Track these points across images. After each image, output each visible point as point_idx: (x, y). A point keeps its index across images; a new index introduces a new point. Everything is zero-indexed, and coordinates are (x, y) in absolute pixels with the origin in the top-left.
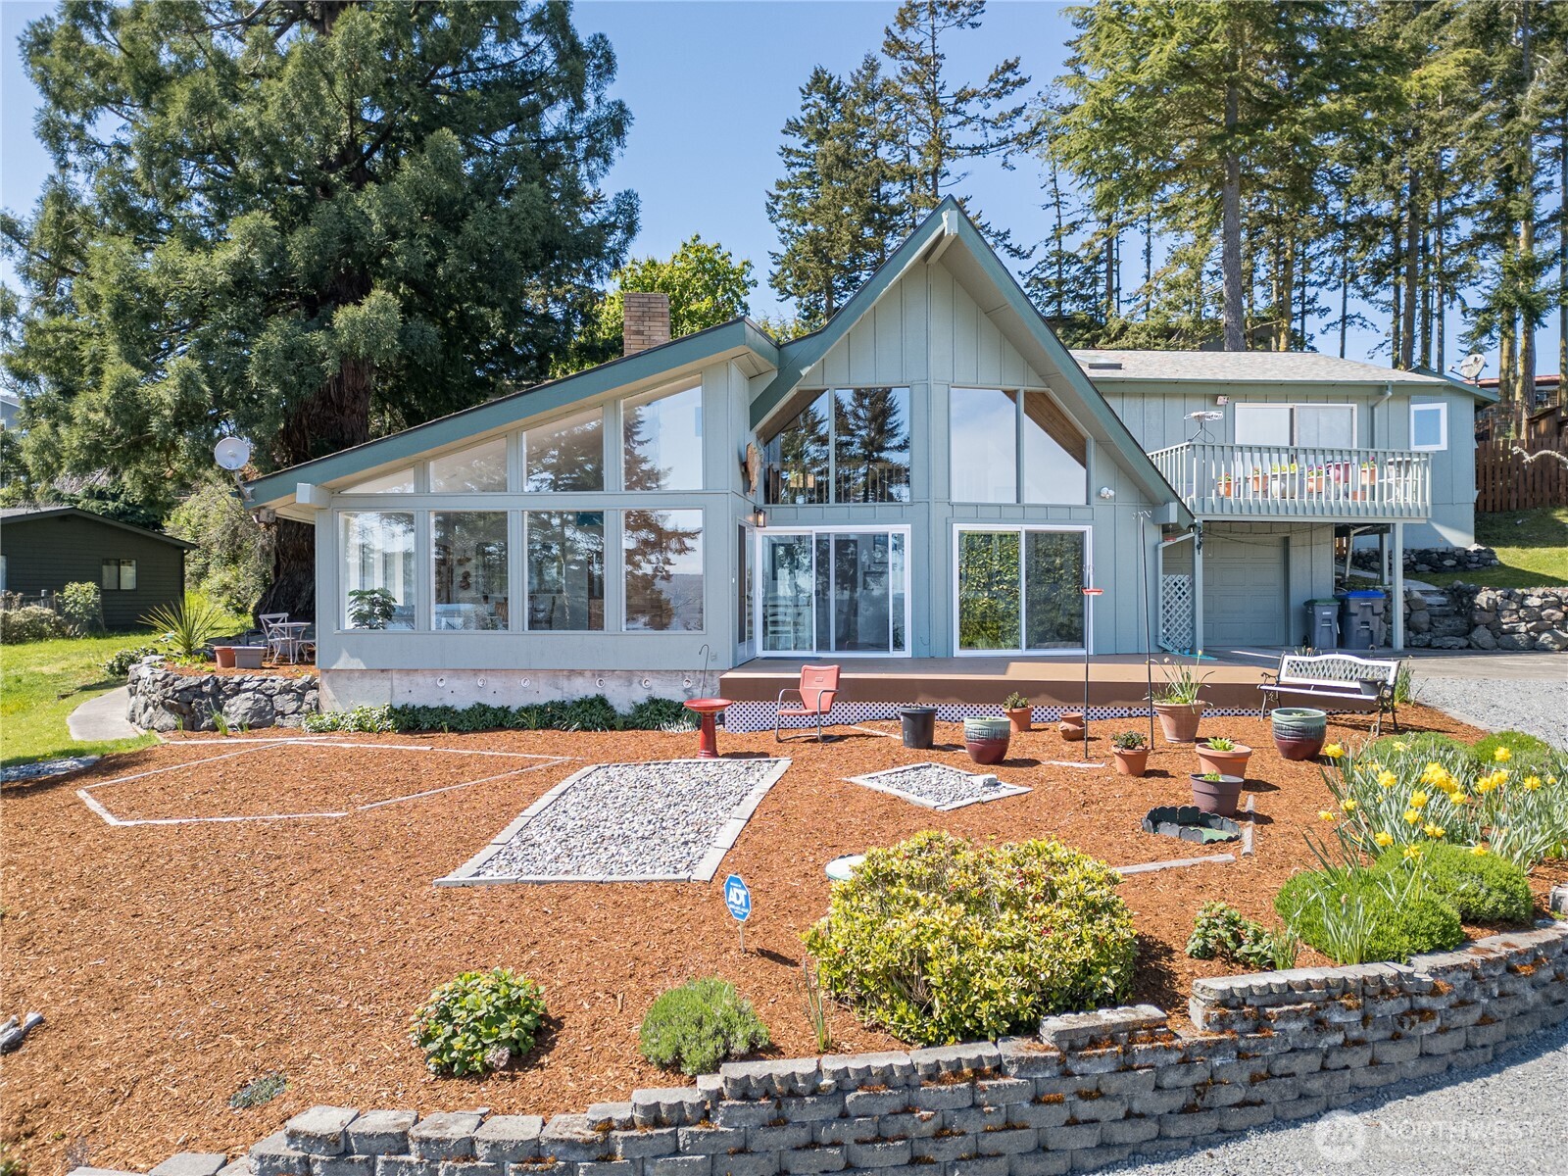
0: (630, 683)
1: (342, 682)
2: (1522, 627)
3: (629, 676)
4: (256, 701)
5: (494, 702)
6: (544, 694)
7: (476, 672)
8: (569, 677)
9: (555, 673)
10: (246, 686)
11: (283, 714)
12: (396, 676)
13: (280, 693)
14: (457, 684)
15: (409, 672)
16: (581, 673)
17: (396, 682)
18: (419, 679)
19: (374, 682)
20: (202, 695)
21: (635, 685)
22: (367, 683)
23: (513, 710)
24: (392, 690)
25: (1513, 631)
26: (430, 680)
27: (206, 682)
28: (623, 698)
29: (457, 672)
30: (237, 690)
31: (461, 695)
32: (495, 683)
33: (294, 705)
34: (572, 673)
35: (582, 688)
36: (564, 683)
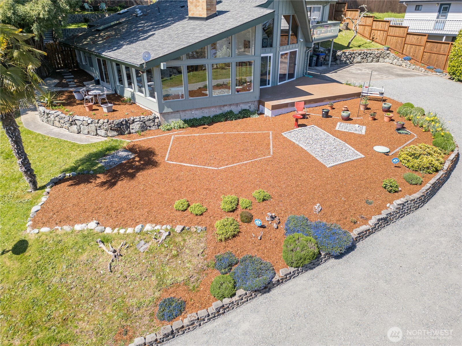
0: (237, 106)
1: (166, 116)
2: (345, 59)
3: (237, 105)
4: (141, 124)
5: (206, 115)
6: (218, 112)
7: (201, 108)
8: (223, 107)
9: (220, 106)
10: (135, 120)
11: (150, 127)
12: (181, 112)
13: (148, 121)
14: (197, 112)
15: (184, 111)
16: (226, 105)
17: (181, 114)
18: (187, 112)
19: (175, 114)
20: (122, 124)
21: (238, 106)
22: (173, 115)
23: (211, 117)
24: (180, 116)
25: (343, 61)
26: (190, 112)
27: (123, 121)
28: (236, 110)
29: (197, 109)
30: (133, 122)
31: (198, 114)
32: (206, 111)
33: (153, 124)
34: (224, 106)
35: (227, 109)
36: (223, 108)
